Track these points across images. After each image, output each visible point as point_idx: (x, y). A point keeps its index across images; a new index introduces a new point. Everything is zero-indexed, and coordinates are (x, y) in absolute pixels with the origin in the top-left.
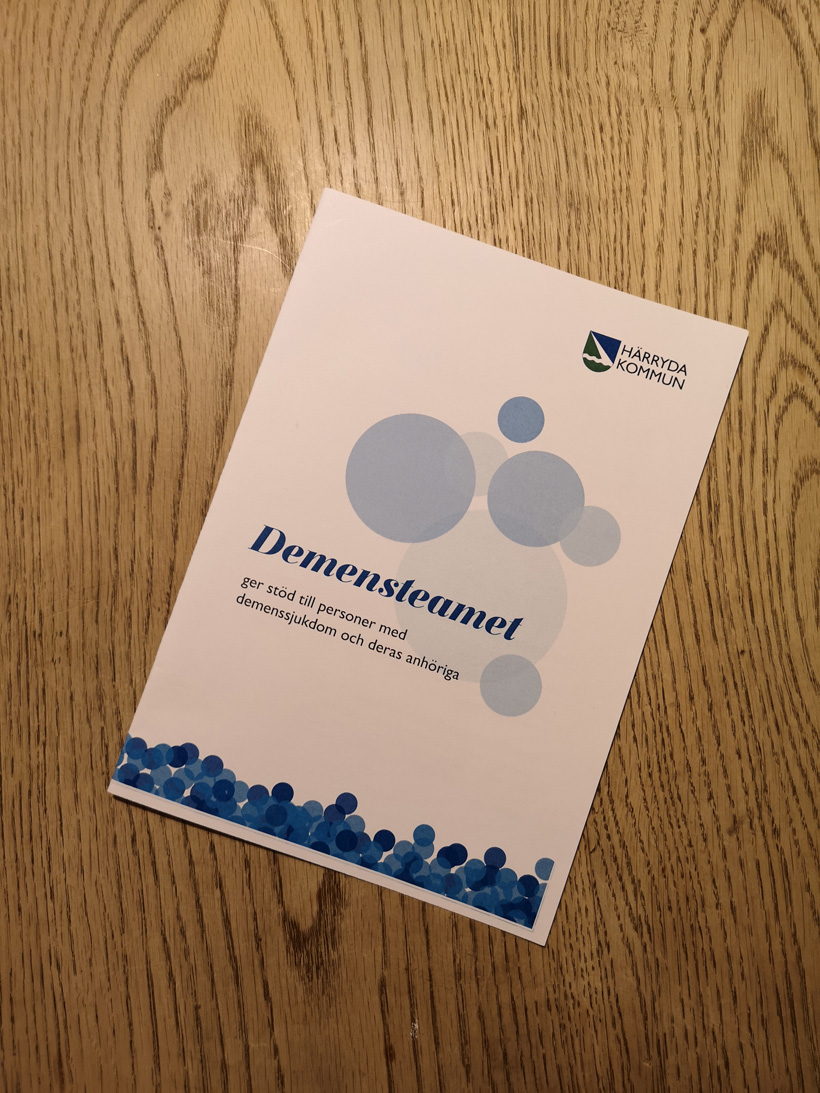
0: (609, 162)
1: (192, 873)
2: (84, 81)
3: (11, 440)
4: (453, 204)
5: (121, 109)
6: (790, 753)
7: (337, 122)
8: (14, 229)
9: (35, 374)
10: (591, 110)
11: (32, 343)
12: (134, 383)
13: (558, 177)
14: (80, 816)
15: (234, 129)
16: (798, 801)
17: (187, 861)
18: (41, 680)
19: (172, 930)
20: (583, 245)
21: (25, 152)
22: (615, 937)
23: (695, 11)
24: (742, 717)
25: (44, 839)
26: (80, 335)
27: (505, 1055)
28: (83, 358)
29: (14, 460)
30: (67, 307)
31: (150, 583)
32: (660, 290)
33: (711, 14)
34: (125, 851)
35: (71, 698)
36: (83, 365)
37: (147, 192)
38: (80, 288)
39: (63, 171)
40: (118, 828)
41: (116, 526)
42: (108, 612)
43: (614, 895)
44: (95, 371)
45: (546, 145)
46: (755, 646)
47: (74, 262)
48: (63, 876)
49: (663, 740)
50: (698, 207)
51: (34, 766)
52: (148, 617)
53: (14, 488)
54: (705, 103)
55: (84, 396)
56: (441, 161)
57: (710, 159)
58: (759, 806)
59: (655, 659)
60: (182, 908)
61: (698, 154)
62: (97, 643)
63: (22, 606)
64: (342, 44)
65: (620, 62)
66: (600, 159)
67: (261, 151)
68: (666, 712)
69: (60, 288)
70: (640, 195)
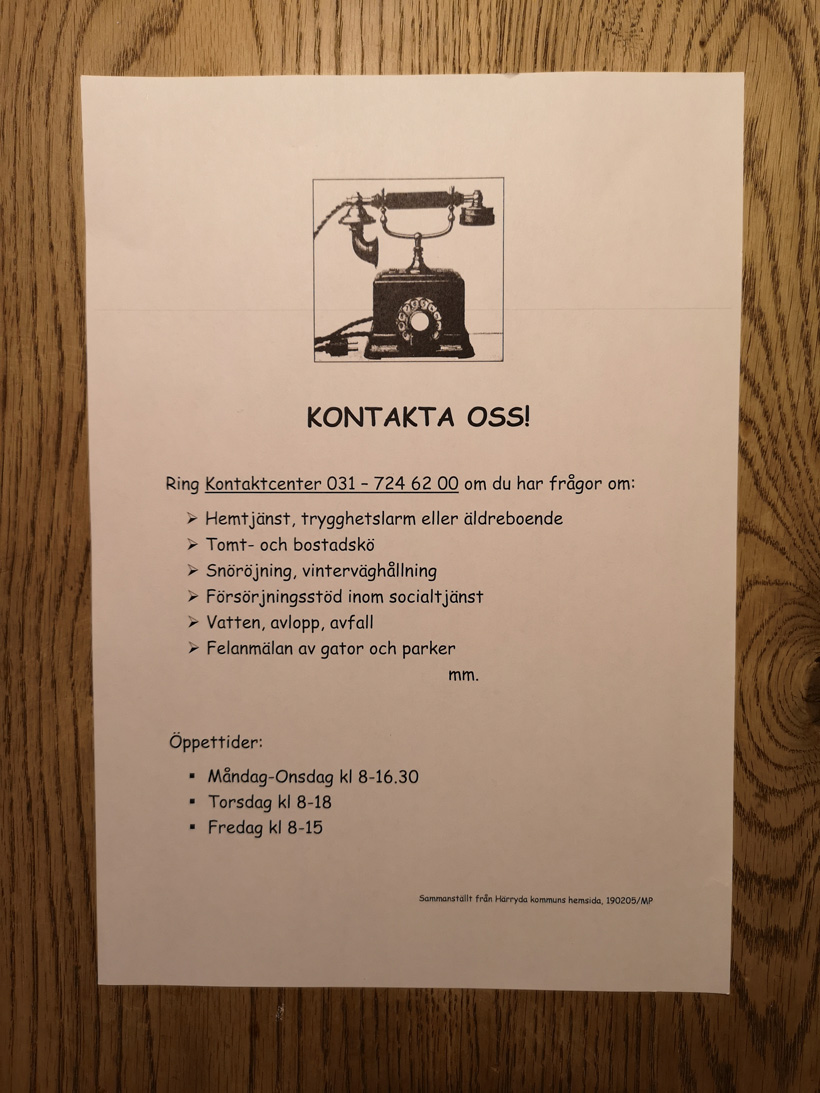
12: (66, 354)
23: (697, 21)
26: (14, 298)
27: (363, 1046)
31: (64, 561)
33: (714, 26)
36: (15, 329)
38: (18, 247)
41: (35, 499)
44: (26, 337)
52: (60, 594)
55: (13, 360)
64: (316, 12)
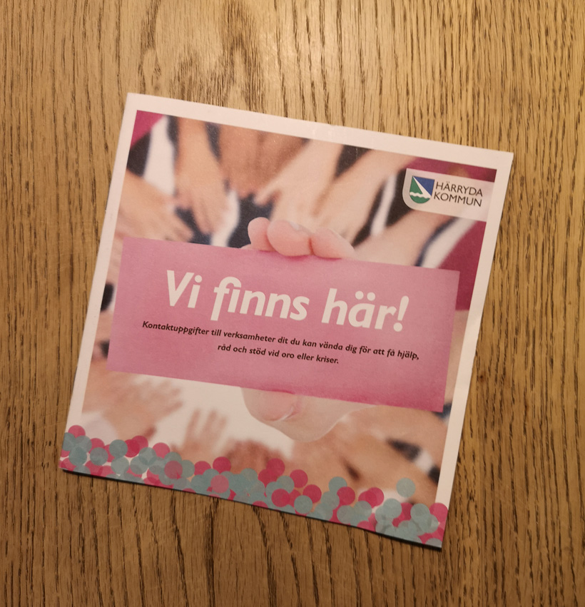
0: (551, 64)
3: (15, 276)
4: (408, 93)
7: (310, 13)
9: (38, 221)
10: (538, 14)
11: (36, 193)
13: (504, 73)
14: (59, 595)
15: (218, 15)
18: (32, 480)
20: (522, 138)
21: (38, 24)
28: (79, 210)
29: (18, 293)
30: (67, 165)
35: (56, 497)
37: (140, 67)
39: (69, 44)
47: (75, 126)
49: (556, 578)
51: (24, 550)
53: (16, 318)
56: (400, 53)
59: (555, 509)
63: (19, 417)
66: (544, 61)
67: (241, 36)
68: (560, 554)
69: (61, 148)
70: (577, 96)
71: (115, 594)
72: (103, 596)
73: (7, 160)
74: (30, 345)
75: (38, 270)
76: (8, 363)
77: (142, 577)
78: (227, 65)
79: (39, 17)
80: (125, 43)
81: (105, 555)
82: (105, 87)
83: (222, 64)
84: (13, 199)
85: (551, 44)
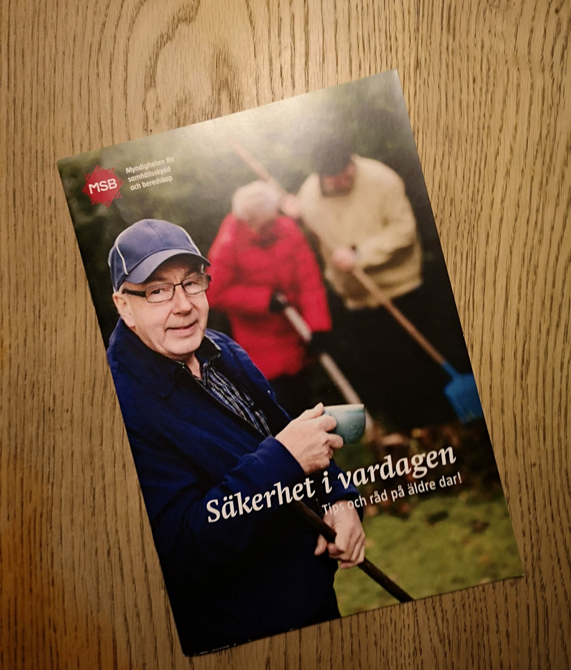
0: (477, 106)
1: (146, 578)
2: (103, 16)
3: (40, 274)
5: (129, 40)
6: (559, 535)
7: (283, 61)
8: (48, 123)
9: (58, 229)
10: (468, 67)
11: (57, 206)
14: (74, 534)
15: (208, 62)
16: (560, 568)
17: (144, 570)
18: (52, 441)
19: (131, 614)
20: (452, 167)
21: (59, 65)
22: (426, 645)
24: (529, 509)
25: (50, 546)
29: (41, 288)
32: (505, 204)
34: (103, 558)
35: (72, 455)
37: (144, 104)
39: (85, 83)
40: (99, 544)
42: (100, 399)
43: (428, 618)
45: (433, 92)
46: (543, 462)
48: (61, 572)
50: (538, 144)
51: (45, 497)
53: (40, 308)
54: (552, 67)
57: (551, 109)
58: (534, 570)
60: (138, 599)
61: (543, 104)
62: (91, 419)
63: (42, 389)
65: (493, 31)
66: (471, 104)
67: (227, 80)
70: (497, 133)
71: (120, 533)
72: (110, 535)
73: (33, 178)
74: (52, 330)
75: (58, 269)
76: (33, 344)
77: (142, 518)
78: (215, 103)
79: (60, 60)
80: (131, 82)
81: (112, 501)
82: (115, 119)
83: (211, 102)
84: (38, 210)
85: (478, 90)
